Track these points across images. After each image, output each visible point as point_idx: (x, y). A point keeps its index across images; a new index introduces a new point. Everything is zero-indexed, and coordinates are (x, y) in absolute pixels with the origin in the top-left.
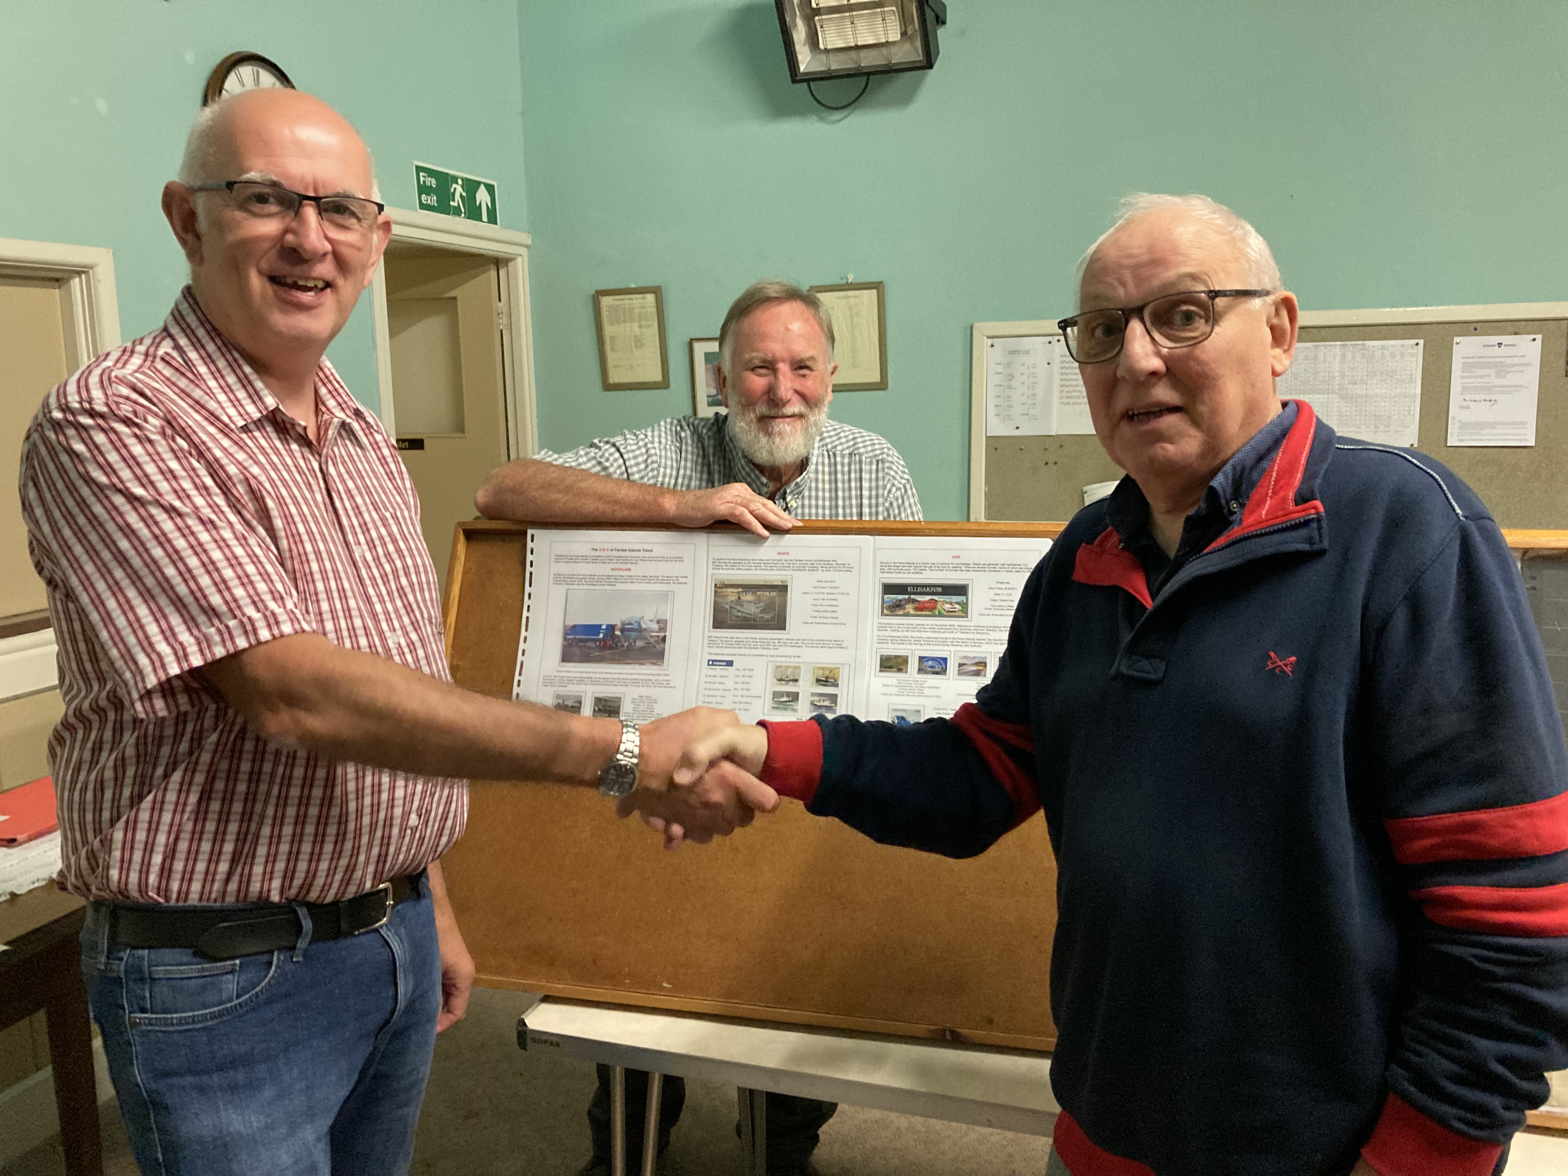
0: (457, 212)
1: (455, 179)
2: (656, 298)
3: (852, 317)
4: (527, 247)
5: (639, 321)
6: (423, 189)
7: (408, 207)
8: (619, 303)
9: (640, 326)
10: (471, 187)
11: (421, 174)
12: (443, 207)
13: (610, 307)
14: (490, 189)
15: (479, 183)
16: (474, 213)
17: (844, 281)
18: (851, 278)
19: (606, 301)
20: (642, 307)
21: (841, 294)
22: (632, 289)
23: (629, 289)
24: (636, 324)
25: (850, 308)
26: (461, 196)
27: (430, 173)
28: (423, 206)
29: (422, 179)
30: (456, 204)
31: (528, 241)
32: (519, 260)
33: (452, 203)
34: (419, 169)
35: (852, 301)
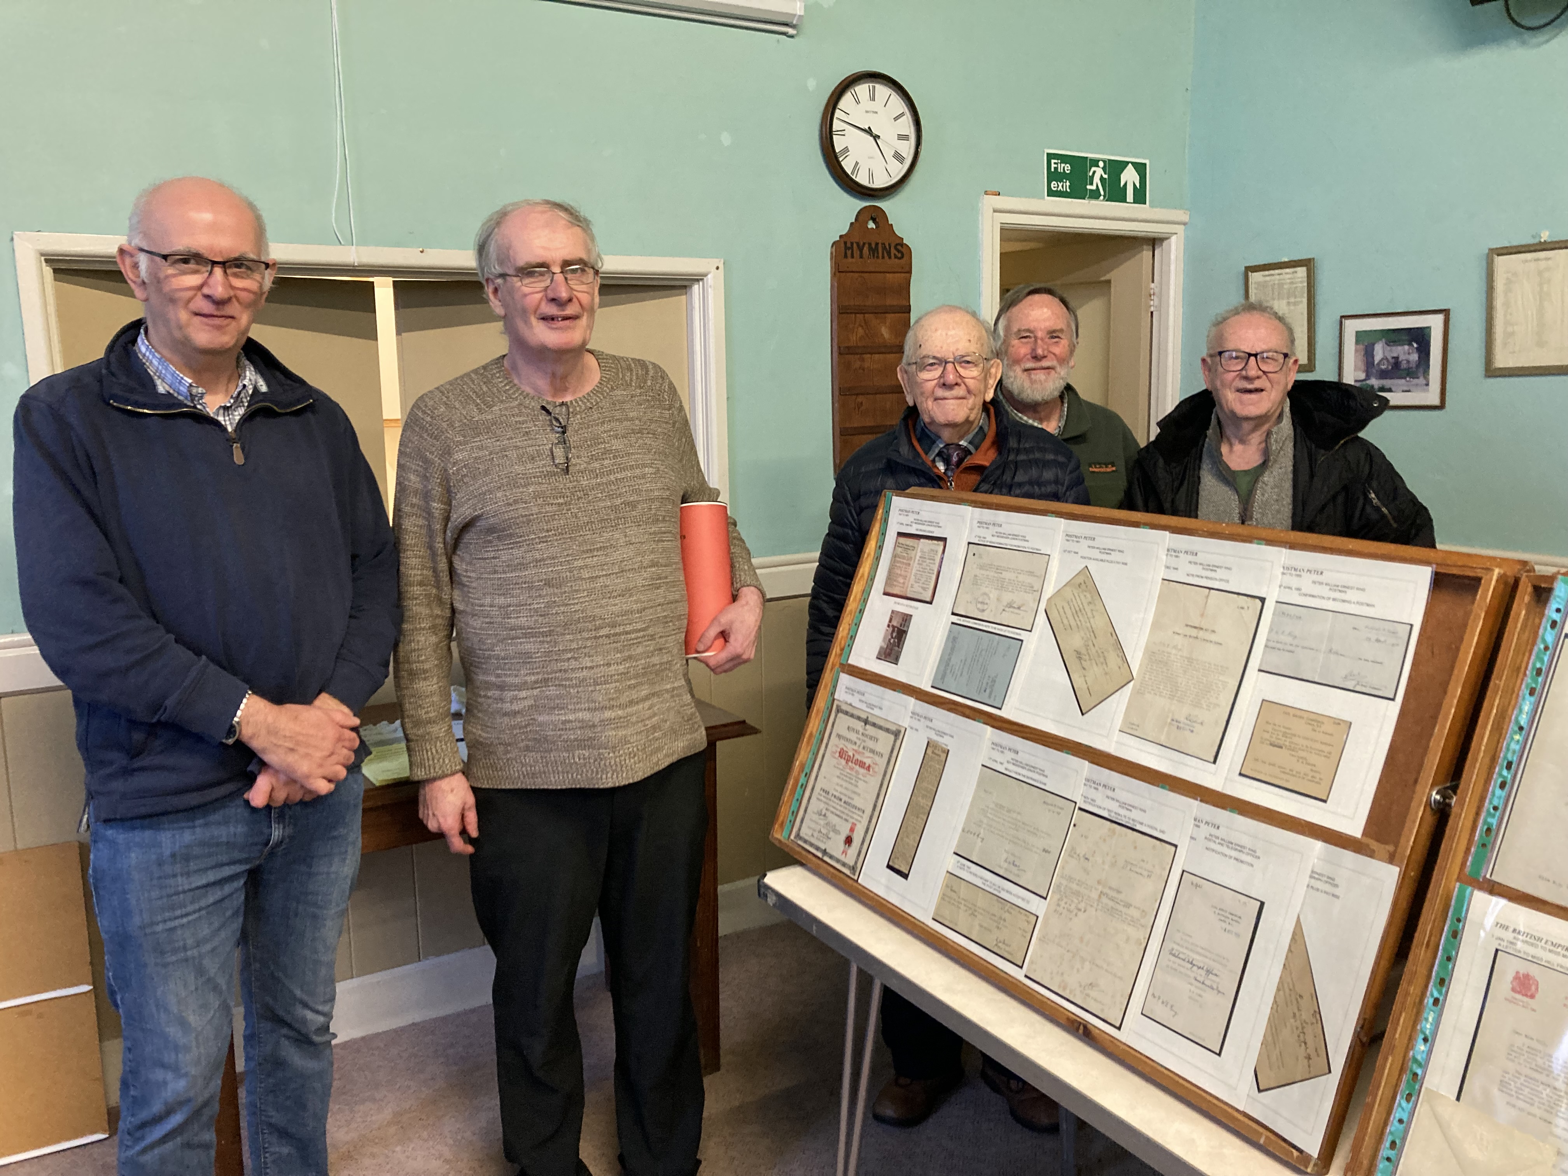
0: (1095, 195)
1: (1095, 163)
2: (1307, 270)
3: (1541, 285)
4: (1185, 224)
5: (1288, 298)
6: (1054, 176)
7: (1033, 195)
8: (1268, 278)
9: (1289, 303)
10: (1115, 168)
11: (1053, 161)
12: (1078, 191)
13: (1258, 283)
14: (1140, 168)
15: (1128, 163)
16: (1116, 193)
17: (1536, 241)
18: (1545, 236)
19: (1255, 277)
20: (1292, 283)
21: (1529, 256)
22: (1285, 262)
23: (1281, 263)
24: (1285, 302)
25: (1540, 273)
26: (1102, 178)
27: (1064, 158)
28: (1051, 193)
29: (1053, 166)
30: (1094, 187)
31: (1185, 218)
32: (1174, 239)
33: (1089, 187)
34: (1050, 156)
35: (1543, 264)
